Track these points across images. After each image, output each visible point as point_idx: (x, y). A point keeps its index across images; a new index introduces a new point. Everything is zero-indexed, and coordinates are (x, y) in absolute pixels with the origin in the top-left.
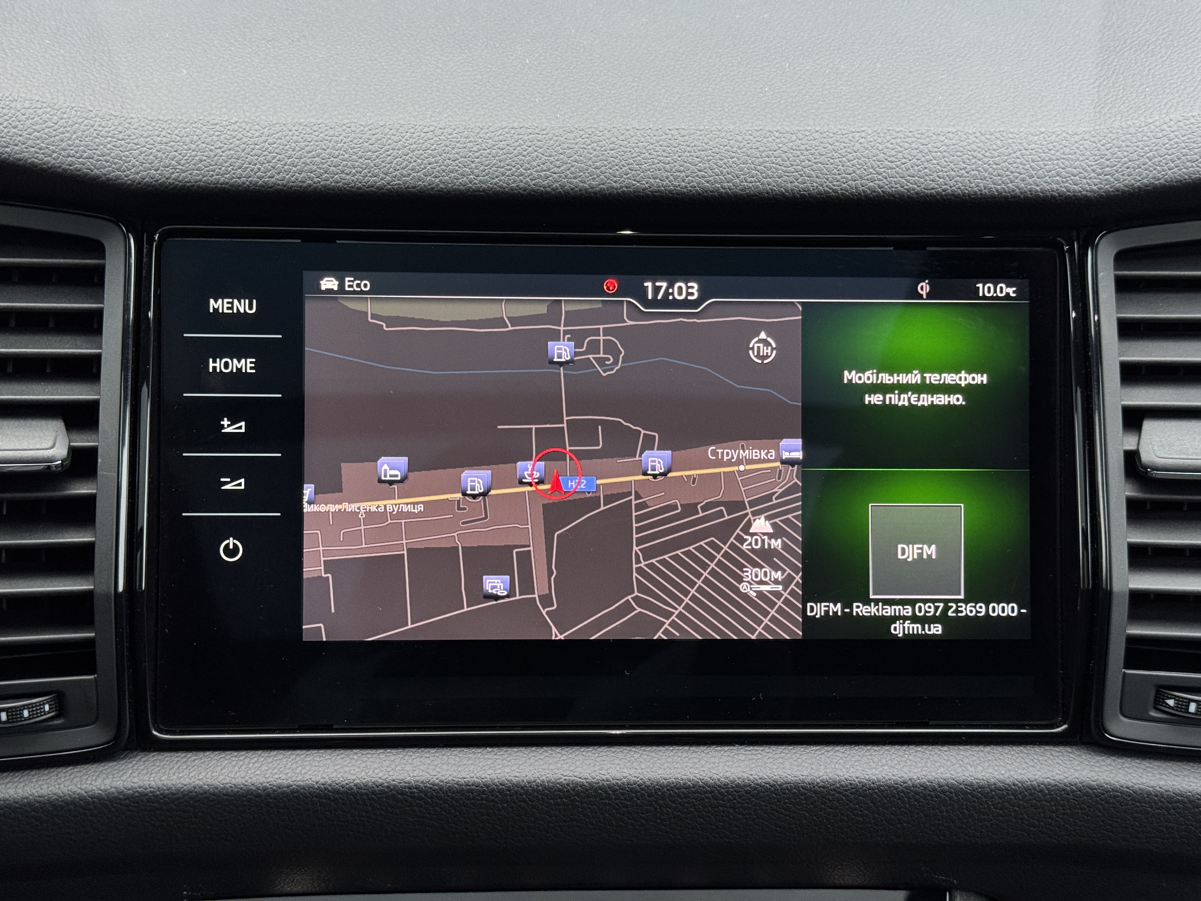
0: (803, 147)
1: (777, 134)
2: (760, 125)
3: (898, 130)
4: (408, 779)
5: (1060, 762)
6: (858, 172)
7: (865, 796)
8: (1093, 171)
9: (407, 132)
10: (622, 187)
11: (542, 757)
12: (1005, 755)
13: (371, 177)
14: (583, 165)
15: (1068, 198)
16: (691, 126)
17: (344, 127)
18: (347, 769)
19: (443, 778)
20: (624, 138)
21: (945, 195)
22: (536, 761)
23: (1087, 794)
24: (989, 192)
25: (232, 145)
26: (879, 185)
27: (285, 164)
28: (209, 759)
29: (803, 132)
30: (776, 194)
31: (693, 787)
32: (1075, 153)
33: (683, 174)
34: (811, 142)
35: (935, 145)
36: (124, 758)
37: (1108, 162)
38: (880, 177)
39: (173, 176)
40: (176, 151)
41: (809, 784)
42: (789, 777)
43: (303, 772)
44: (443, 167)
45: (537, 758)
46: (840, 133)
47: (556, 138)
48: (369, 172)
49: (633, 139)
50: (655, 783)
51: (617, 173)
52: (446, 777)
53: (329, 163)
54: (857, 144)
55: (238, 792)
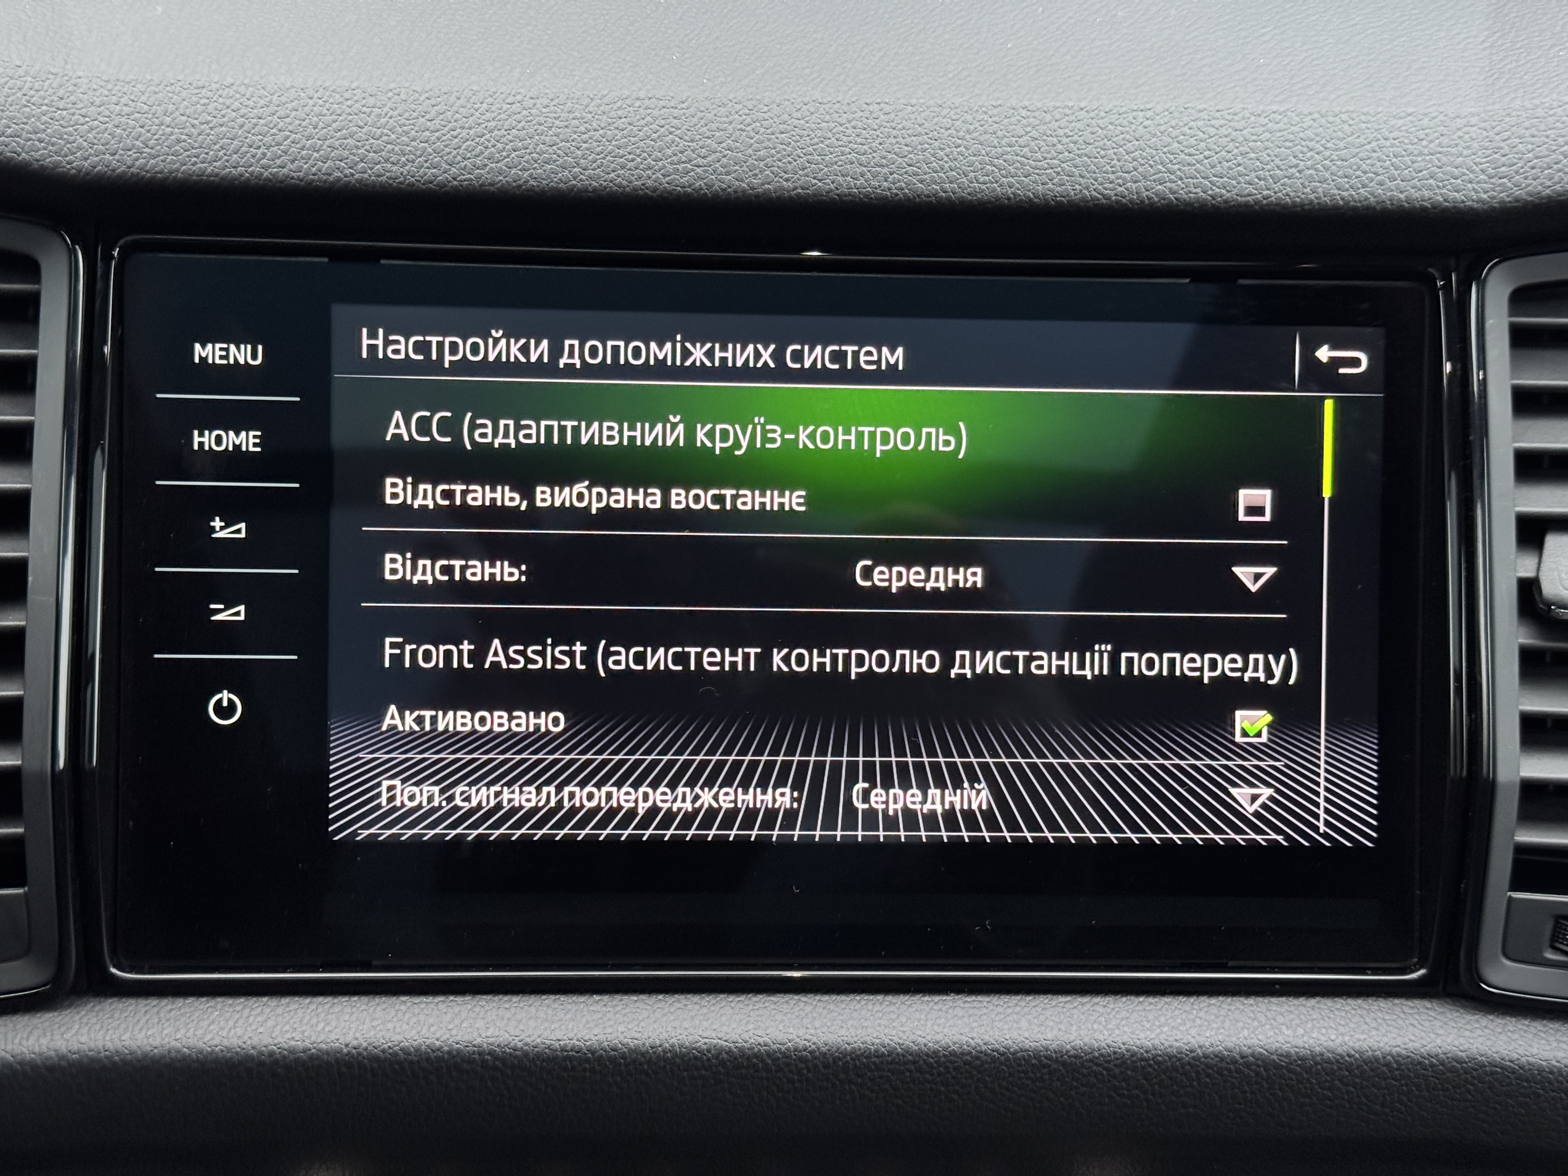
0: (1061, 132)
1: (1024, 113)
2: (998, 99)
3: (1200, 107)
4: (479, 1041)
5: (1415, 1022)
6: (1140, 170)
7: (1134, 1069)
8: (1483, 171)
9: (482, 103)
10: (795, 188)
11: (672, 1010)
12: (1336, 1012)
13: (428, 168)
14: (740, 154)
15: (1445, 210)
16: (899, 99)
17: (390, 94)
18: (390, 1026)
19: (528, 1040)
20: (799, 116)
21: (1267, 205)
22: (664, 1015)
23: (1452, 1070)
24: (1331, 201)
25: (225, 119)
26: (1170, 189)
27: (303, 148)
28: (192, 1009)
29: (1061, 110)
30: (1021, 200)
31: (889, 1055)
32: (1457, 145)
33: (886, 170)
34: (1073, 124)
35: (1252, 131)
36: (69, 1006)
37: (1504, 159)
38: (1172, 177)
39: (137, 163)
40: (142, 127)
41: (1056, 1052)
42: (1027, 1042)
43: (327, 1029)
44: (534, 155)
45: (665, 1011)
46: (1115, 111)
47: (700, 115)
48: (426, 161)
49: (814, 116)
50: (834, 1049)
51: (790, 167)
52: (533, 1038)
53: (368, 147)
54: (1140, 128)
55: (231, 1058)
